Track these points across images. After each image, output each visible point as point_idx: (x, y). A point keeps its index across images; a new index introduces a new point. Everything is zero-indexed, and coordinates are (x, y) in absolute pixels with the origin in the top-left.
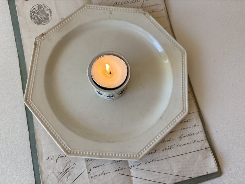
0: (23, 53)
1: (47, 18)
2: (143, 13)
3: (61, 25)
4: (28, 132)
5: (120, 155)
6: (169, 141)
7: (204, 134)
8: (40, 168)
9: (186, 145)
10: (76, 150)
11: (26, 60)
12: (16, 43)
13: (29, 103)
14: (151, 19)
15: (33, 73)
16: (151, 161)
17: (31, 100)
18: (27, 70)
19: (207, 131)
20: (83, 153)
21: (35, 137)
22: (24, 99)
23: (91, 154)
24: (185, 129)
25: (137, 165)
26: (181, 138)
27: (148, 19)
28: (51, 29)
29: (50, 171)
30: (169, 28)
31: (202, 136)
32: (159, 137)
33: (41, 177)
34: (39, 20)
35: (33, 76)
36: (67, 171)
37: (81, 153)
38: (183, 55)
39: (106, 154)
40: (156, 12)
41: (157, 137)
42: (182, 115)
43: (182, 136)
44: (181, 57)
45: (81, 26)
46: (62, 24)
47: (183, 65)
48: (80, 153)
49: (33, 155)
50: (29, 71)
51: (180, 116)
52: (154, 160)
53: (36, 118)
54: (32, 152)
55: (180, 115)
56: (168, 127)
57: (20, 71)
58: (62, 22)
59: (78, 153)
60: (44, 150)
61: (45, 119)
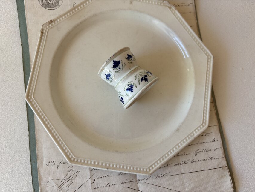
0: (28, 41)
1: (58, 2)
2: (168, 7)
3: (73, 13)
4: (28, 132)
5: (128, 168)
6: (183, 156)
7: (223, 151)
8: (39, 173)
9: (202, 161)
10: (81, 158)
11: (30, 50)
12: (20, 28)
13: (31, 100)
14: (176, 14)
15: (38, 66)
16: (162, 175)
17: (34, 97)
18: (31, 61)
19: (226, 148)
20: (88, 162)
21: (35, 139)
22: (26, 94)
23: (96, 163)
24: (203, 144)
25: (146, 179)
26: (196, 153)
27: (174, 14)
28: (61, 16)
29: (49, 178)
30: (196, 27)
31: (220, 153)
32: (173, 151)
33: (40, 184)
34: (48, 4)
35: (37, 70)
36: (68, 179)
37: (86, 162)
38: (209, 60)
39: (113, 166)
40: (182, 6)
41: (172, 151)
42: (201, 128)
43: (198, 151)
44: (207, 62)
45: (96, 15)
46: (74, 11)
47: (208, 72)
48: (84, 161)
49: (32, 159)
50: (32, 62)
51: (199, 130)
52: (165, 175)
53: (37, 118)
54: (32, 156)
55: (199, 128)
56: (185, 141)
57: (22, 62)
58: (74, 9)
59: (83, 161)
60: (45, 154)
61: (48, 121)
